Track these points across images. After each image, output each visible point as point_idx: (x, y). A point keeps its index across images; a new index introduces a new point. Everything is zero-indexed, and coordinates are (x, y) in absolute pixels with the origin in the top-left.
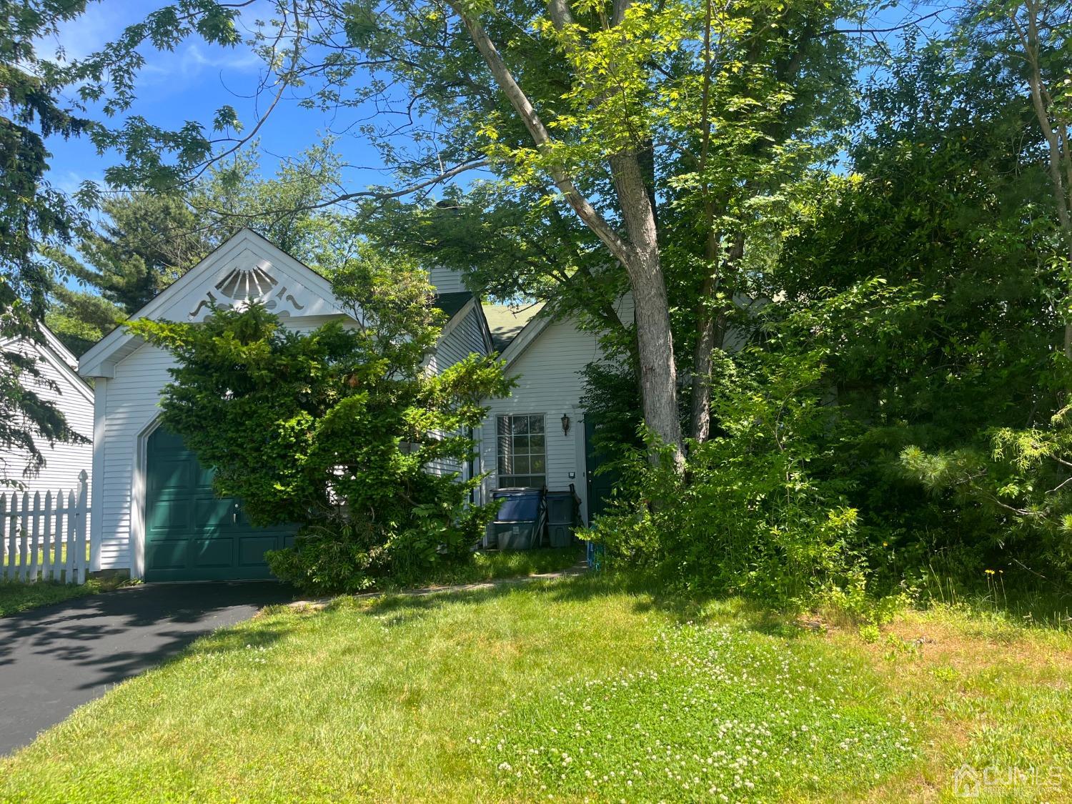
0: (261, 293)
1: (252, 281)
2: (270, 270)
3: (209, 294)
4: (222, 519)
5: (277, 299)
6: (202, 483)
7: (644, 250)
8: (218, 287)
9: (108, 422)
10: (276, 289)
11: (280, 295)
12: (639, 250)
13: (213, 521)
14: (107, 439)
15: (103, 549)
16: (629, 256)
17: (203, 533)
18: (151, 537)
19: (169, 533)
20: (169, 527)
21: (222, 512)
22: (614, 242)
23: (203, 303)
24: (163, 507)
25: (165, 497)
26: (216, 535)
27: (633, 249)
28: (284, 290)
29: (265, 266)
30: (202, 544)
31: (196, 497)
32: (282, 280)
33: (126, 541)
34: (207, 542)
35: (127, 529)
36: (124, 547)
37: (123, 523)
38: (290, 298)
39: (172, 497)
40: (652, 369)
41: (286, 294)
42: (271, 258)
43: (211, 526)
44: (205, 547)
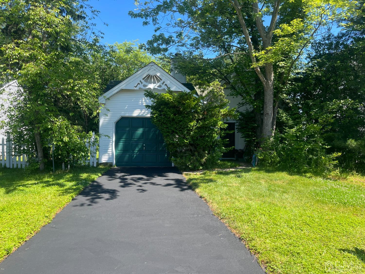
0: (157, 83)
1: (154, 78)
2: (160, 76)
3: (140, 81)
4: (140, 149)
5: (162, 85)
6: (133, 138)
7: (271, 82)
8: (143, 79)
9: (104, 118)
10: (162, 82)
11: (163, 84)
12: (269, 81)
13: (137, 149)
14: (104, 123)
15: (103, 156)
16: (266, 83)
17: (134, 152)
18: (117, 153)
19: (123, 152)
20: (123, 150)
21: (140, 146)
22: (263, 79)
23: (139, 84)
24: (121, 144)
25: (122, 142)
26: (138, 153)
27: (268, 81)
28: (164, 82)
29: (158, 74)
30: (134, 156)
31: (132, 142)
32: (163, 79)
33: (111, 154)
34: (135, 155)
35: (111, 151)
36: (110, 156)
37: (110, 149)
38: (166, 85)
39: (124, 142)
40: (268, 114)
41: (164, 84)
42: (160, 72)
43: (136, 150)
44: (135, 157)
